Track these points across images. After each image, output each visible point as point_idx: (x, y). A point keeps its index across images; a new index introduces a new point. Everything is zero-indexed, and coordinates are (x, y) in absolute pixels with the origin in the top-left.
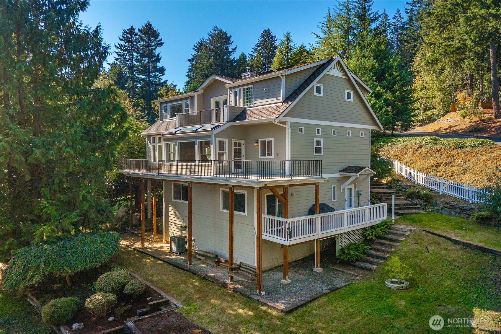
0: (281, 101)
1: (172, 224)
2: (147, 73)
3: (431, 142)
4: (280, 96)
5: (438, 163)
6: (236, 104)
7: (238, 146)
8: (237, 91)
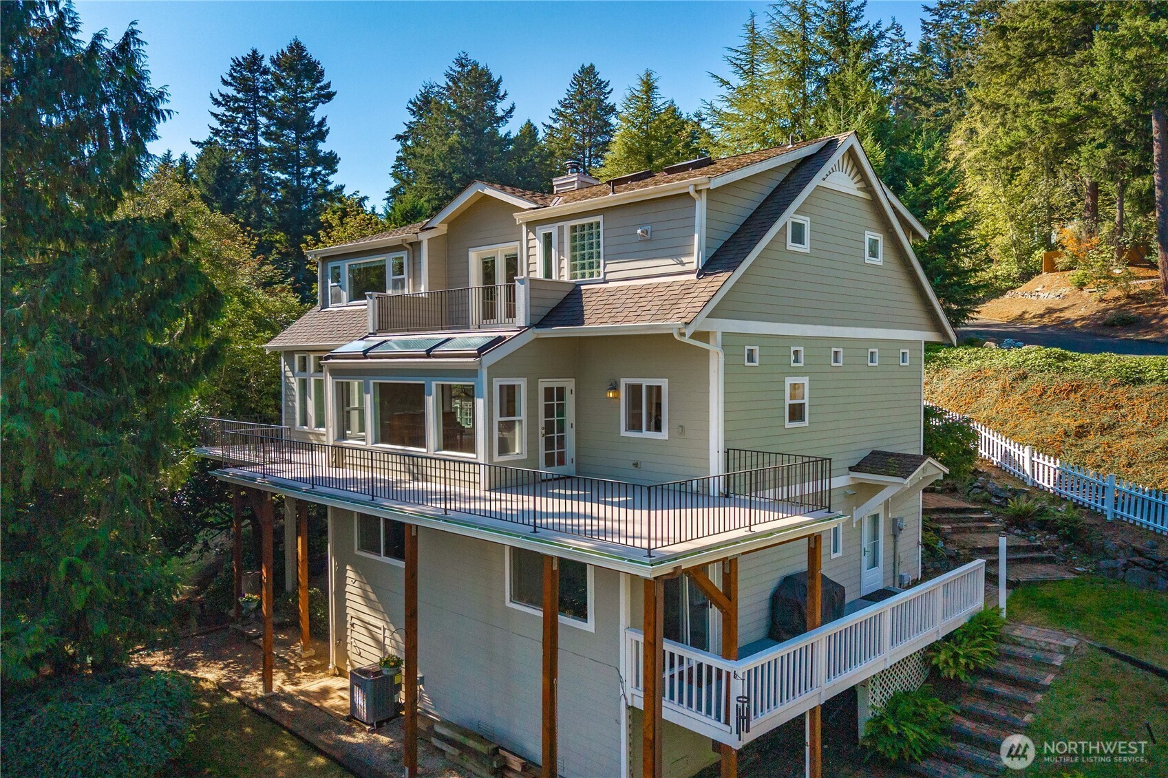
0: (694, 266)
1: (354, 621)
2: (292, 167)
3: (1050, 365)
4: (691, 254)
5: (1081, 426)
6: (548, 273)
7: (555, 396)
8: (551, 233)
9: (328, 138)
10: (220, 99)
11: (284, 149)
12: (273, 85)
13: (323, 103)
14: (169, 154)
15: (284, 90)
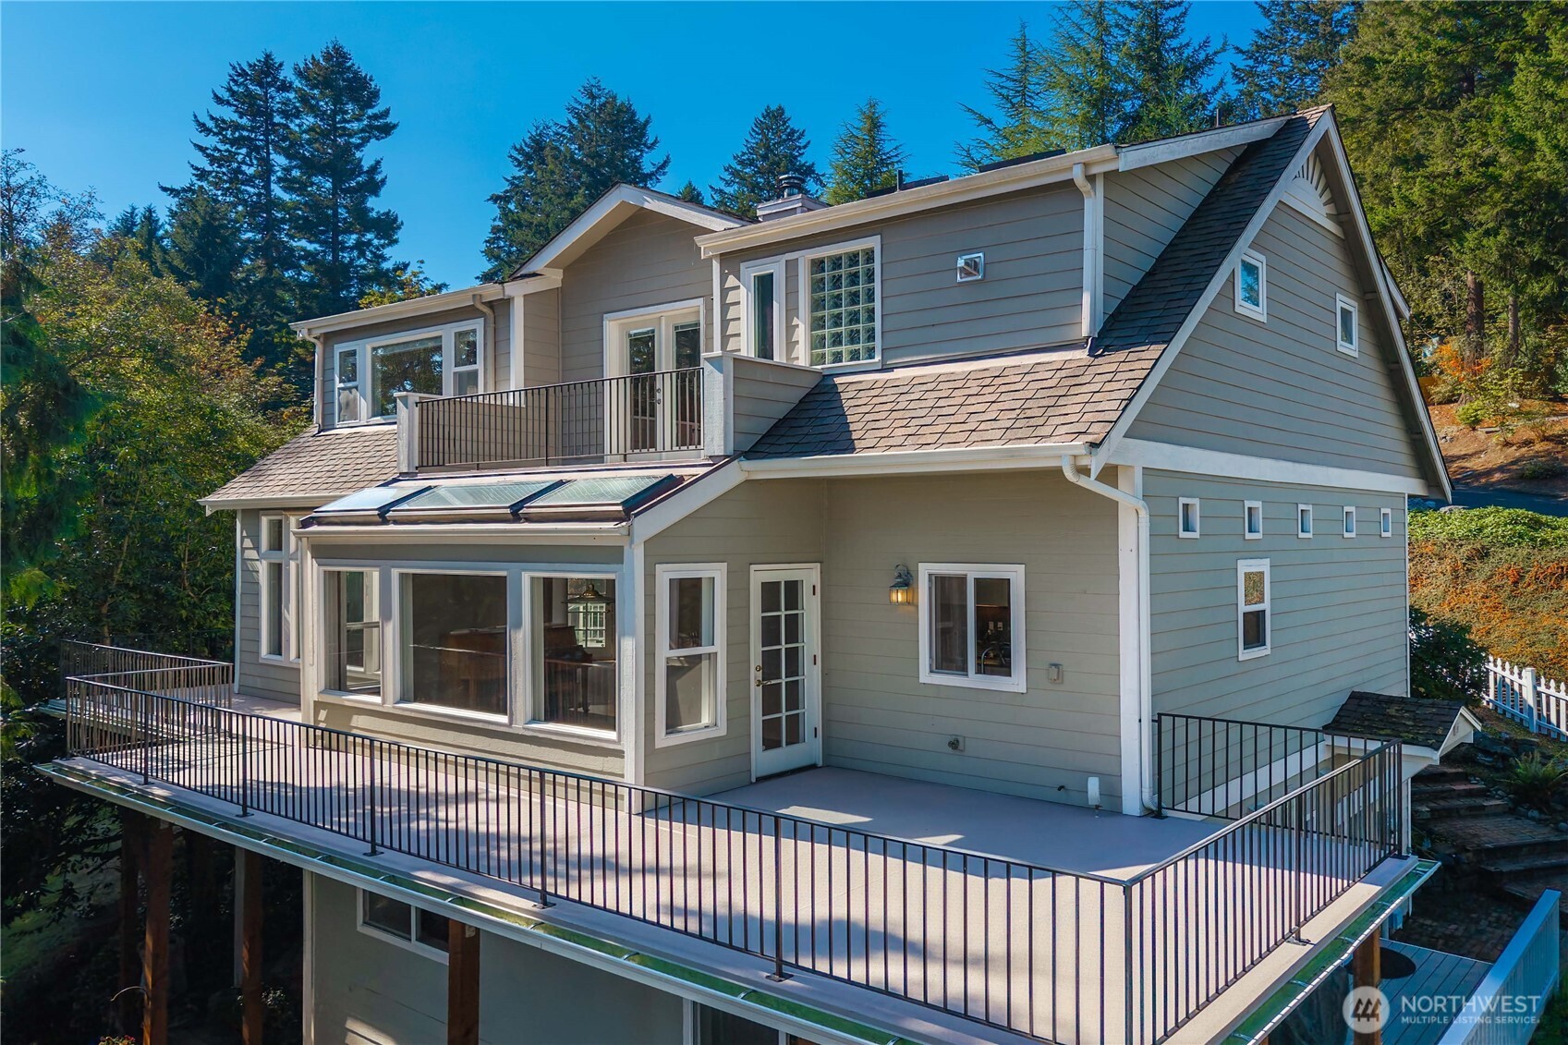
0: (1081, 333)
2: (326, 232)
4: (1075, 306)
6: (767, 350)
8: (772, 275)
9: (383, 191)
10: (211, 124)
11: (315, 205)
12: (296, 108)
13: (378, 139)
14: (132, 213)
15: (315, 117)
